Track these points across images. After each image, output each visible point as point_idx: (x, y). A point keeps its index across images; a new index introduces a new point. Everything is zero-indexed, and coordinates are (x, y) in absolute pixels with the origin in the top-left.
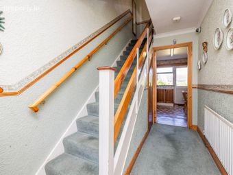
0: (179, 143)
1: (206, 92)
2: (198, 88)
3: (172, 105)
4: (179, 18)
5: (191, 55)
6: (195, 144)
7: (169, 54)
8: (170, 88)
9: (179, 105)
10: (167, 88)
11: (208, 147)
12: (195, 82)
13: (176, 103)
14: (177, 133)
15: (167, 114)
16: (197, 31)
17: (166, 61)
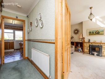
0: (21, 68)
1: (32, 42)
2: (28, 41)
3: (13, 50)
4: (20, 6)
5: (25, 26)
6: (28, 65)
7: (11, 22)
8: (12, 41)
9: (17, 49)
10: (10, 41)
11: (33, 64)
12: (26, 38)
13: (15, 48)
14: (19, 64)
15: (11, 56)
16: (27, 16)
17: (9, 26)
